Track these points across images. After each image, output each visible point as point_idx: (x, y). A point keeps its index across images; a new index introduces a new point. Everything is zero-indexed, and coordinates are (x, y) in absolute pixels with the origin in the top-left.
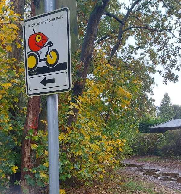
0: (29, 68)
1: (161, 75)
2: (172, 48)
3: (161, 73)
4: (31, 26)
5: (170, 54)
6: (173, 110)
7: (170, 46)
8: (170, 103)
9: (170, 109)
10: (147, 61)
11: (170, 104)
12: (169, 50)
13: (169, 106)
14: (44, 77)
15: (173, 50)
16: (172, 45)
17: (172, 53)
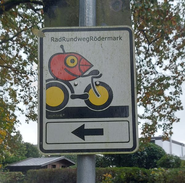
0: (47, 105)
1: (23, 114)
2: (34, 91)
3: (23, 112)
4: (57, 40)
5: (32, 96)
6: (25, 148)
7: (32, 88)
8: (23, 140)
9: (22, 146)
10: (7, 99)
11: (22, 142)
12: (31, 92)
13: (21, 143)
14: (82, 124)
15: (35, 93)
16: (34, 88)
17: (34, 95)
